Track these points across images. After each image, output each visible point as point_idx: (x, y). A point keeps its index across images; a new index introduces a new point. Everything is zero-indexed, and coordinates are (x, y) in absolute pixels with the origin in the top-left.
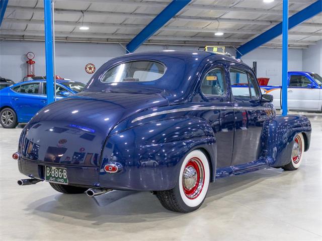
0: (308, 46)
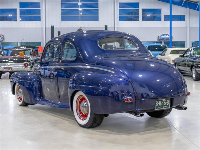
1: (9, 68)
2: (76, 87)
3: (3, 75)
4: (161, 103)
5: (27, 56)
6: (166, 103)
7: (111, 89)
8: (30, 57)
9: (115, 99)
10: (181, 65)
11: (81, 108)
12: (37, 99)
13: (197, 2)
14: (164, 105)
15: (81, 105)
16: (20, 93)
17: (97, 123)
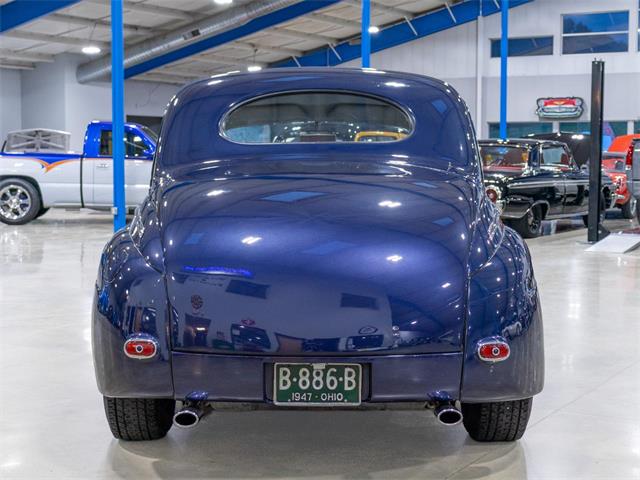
0: (34, 65)
4: (311, 378)
14: (325, 389)
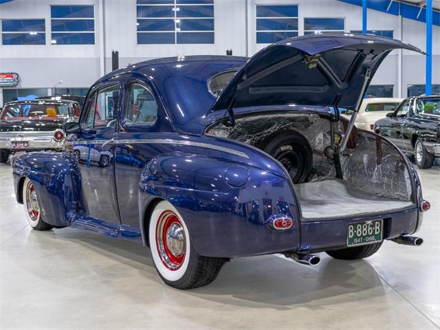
1: (22, 142)
2: (156, 189)
3: (11, 157)
4: (362, 230)
5: (62, 116)
6: (374, 231)
7: (240, 195)
8: (67, 119)
9: (250, 220)
10: (389, 135)
11: (169, 240)
12: (71, 214)
13: (418, 4)
14: (368, 235)
15: (168, 232)
16: (35, 200)
17: (205, 278)
